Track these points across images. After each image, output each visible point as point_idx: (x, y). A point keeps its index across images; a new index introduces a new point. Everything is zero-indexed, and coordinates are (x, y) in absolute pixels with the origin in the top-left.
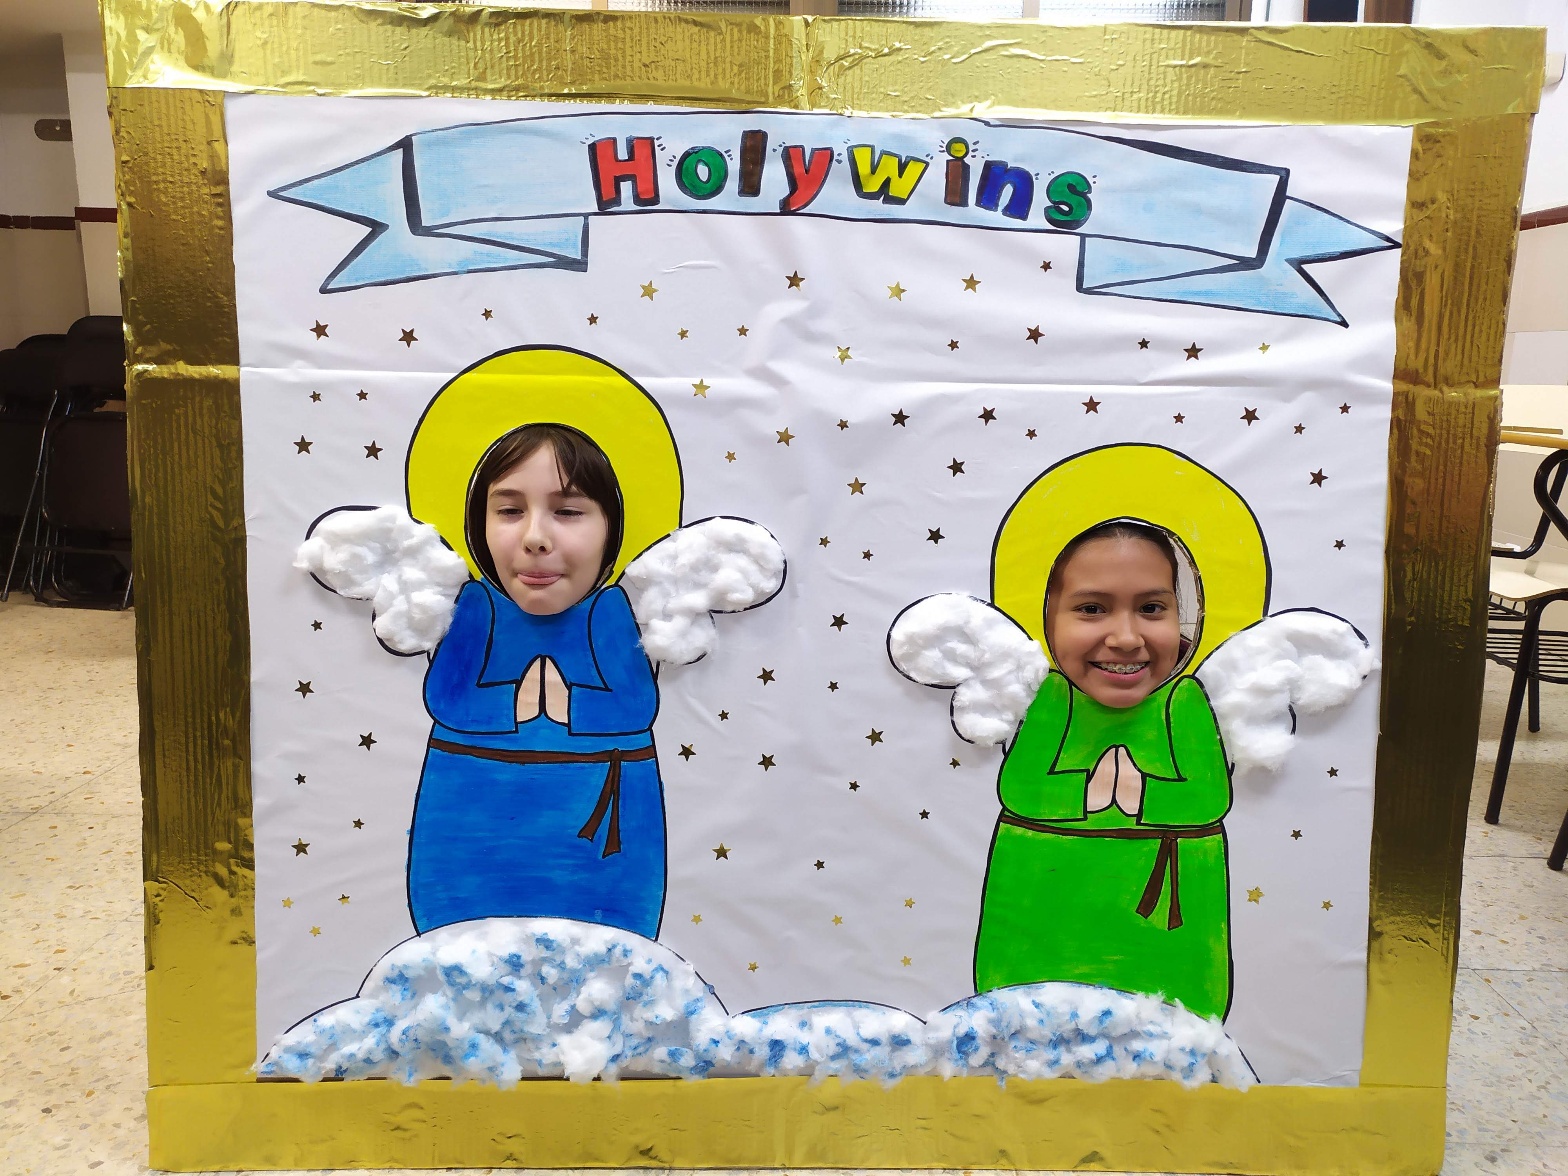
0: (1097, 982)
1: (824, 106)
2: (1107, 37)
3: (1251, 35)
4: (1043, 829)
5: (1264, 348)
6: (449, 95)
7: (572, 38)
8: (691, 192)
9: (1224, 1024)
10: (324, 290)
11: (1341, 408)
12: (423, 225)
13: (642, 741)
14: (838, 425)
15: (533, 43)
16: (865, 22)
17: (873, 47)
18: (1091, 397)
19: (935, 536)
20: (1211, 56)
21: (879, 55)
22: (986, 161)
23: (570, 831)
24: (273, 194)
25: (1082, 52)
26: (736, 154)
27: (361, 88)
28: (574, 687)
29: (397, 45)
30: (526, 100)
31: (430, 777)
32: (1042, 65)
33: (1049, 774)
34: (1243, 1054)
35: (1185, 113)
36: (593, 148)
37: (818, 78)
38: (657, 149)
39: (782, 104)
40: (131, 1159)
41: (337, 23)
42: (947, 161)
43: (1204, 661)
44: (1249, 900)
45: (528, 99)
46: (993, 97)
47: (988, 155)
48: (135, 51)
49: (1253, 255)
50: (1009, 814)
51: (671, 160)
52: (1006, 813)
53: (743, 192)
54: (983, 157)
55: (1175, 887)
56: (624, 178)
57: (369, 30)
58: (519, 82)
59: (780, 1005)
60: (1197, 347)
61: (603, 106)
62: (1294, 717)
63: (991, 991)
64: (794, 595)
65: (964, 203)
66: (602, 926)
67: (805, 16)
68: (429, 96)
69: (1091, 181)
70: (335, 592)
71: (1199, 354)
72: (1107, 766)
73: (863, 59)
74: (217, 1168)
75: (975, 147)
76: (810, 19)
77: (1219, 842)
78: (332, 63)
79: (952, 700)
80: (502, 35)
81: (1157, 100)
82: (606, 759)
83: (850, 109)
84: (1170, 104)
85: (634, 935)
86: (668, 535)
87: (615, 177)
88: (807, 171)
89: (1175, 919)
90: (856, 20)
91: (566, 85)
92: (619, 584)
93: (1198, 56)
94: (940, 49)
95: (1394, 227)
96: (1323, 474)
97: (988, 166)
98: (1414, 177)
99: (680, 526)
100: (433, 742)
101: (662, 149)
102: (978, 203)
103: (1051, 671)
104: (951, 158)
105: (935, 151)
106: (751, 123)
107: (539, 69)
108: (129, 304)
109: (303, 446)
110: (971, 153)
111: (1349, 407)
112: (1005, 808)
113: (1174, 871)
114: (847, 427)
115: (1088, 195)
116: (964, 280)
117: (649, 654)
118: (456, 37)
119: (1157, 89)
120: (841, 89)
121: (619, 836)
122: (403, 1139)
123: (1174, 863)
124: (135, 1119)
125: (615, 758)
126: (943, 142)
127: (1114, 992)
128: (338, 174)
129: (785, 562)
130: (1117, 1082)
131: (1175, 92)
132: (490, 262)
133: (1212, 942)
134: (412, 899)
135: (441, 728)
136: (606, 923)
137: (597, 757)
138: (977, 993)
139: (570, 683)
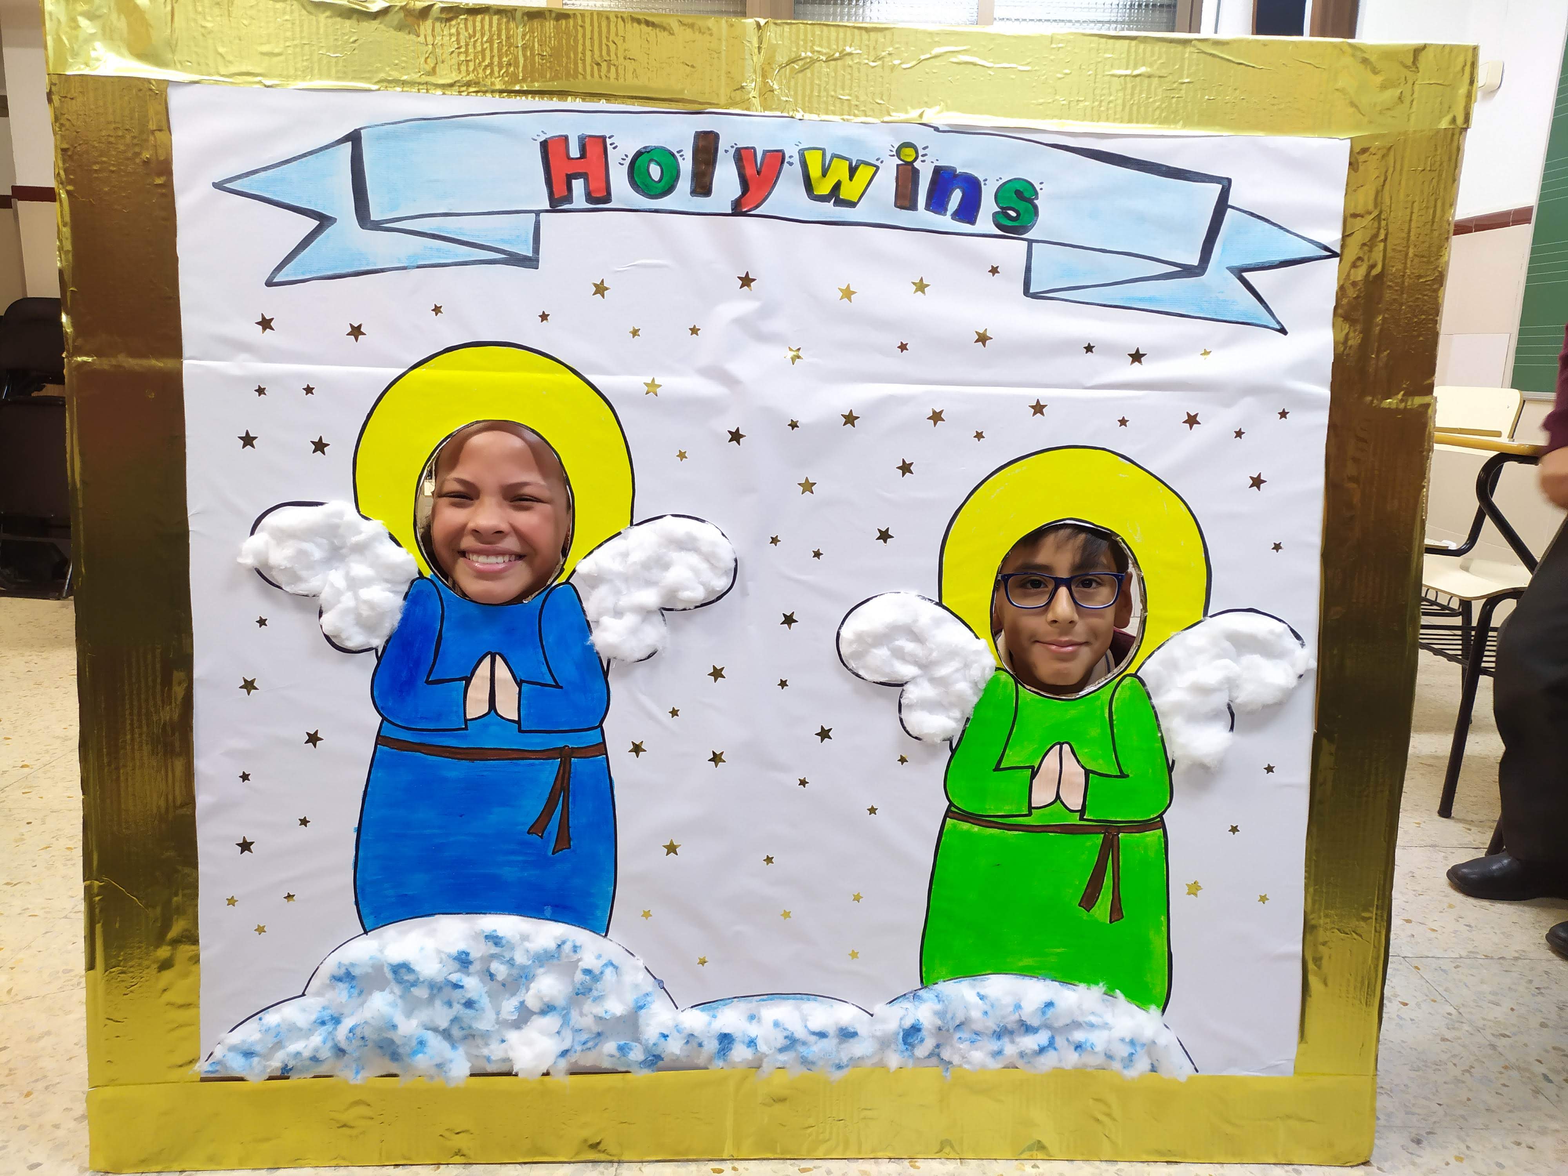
0: (1040, 974)
1: (776, 109)
2: (1054, 46)
3: (1194, 46)
4: (988, 824)
5: (1206, 353)
6: (399, 89)
7: (524, 35)
8: (643, 191)
9: (1163, 1014)
10: (270, 283)
11: (1279, 413)
12: (372, 219)
13: (592, 738)
14: (789, 425)
15: (485, 39)
16: (816, 26)
17: (824, 51)
18: (1038, 400)
19: (884, 536)
20: (1155, 67)
21: (830, 59)
22: (936, 166)
23: (519, 827)
24: (216, 185)
25: (1029, 60)
26: (689, 154)
27: (310, 80)
28: (524, 684)
29: (346, 37)
30: (477, 95)
31: (378, 774)
32: (990, 72)
33: (995, 770)
34: (1181, 1044)
35: (1130, 121)
36: (544, 145)
37: (770, 81)
38: (609, 148)
39: (734, 104)
40: (72, 1159)
41: (284, 13)
42: (898, 165)
43: (1146, 660)
44: (1189, 894)
45: (479, 94)
46: (942, 103)
47: (937, 160)
48: (77, 37)
49: (1196, 263)
50: (956, 810)
51: (623, 159)
52: (953, 809)
53: (694, 192)
54: (932, 162)
55: (1116, 880)
56: (577, 176)
57: (318, 22)
58: (472, 77)
59: (729, 999)
60: (1141, 353)
61: (555, 103)
62: (1232, 715)
63: (937, 983)
64: (744, 593)
65: (913, 207)
66: (553, 922)
67: (757, 19)
68: (379, 90)
69: (1038, 187)
70: (281, 588)
71: (1142, 359)
72: (1051, 762)
73: (814, 63)
74: (159, 1168)
75: (924, 152)
76: (762, 22)
77: (1159, 837)
78: (279, 54)
79: (901, 697)
80: (453, 31)
81: (1102, 109)
82: (556, 756)
83: (801, 112)
84: (1115, 113)
85: (585, 931)
86: (620, 533)
87: (567, 175)
88: (759, 173)
89: (1116, 913)
90: (807, 24)
91: (518, 81)
92: (570, 581)
93: (1144, 65)
94: (890, 54)
95: (1332, 237)
96: (1262, 478)
97: (938, 171)
98: (1351, 189)
99: (632, 524)
100: (381, 739)
101: (614, 148)
102: (927, 208)
103: (997, 669)
104: (901, 162)
105: (885, 155)
106: (704, 123)
107: (491, 64)
108: (68, 294)
109: (248, 440)
110: (920, 158)
111: (1288, 413)
112: (951, 804)
113: (1116, 866)
114: (798, 427)
115: (1035, 201)
116: (914, 283)
117: (599, 652)
118: (407, 31)
119: (1103, 98)
120: (792, 93)
121: (569, 833)
122: (351, 1136)
123: (1116, 859)
124: (75, 1120)
125: (565, 755)
126: (893, 147)
127: (1057, 983)
128: (284, 166)
129: (736, 560)
130: (1059, 1072)
131: (1120, 101)
132: (440, 257)
133: (1152, 935)
134: (359, 897)
135: (390, 725)
136: (556, 919)
137: (548, 754)
138: (924, 986)
139: (521, 680)
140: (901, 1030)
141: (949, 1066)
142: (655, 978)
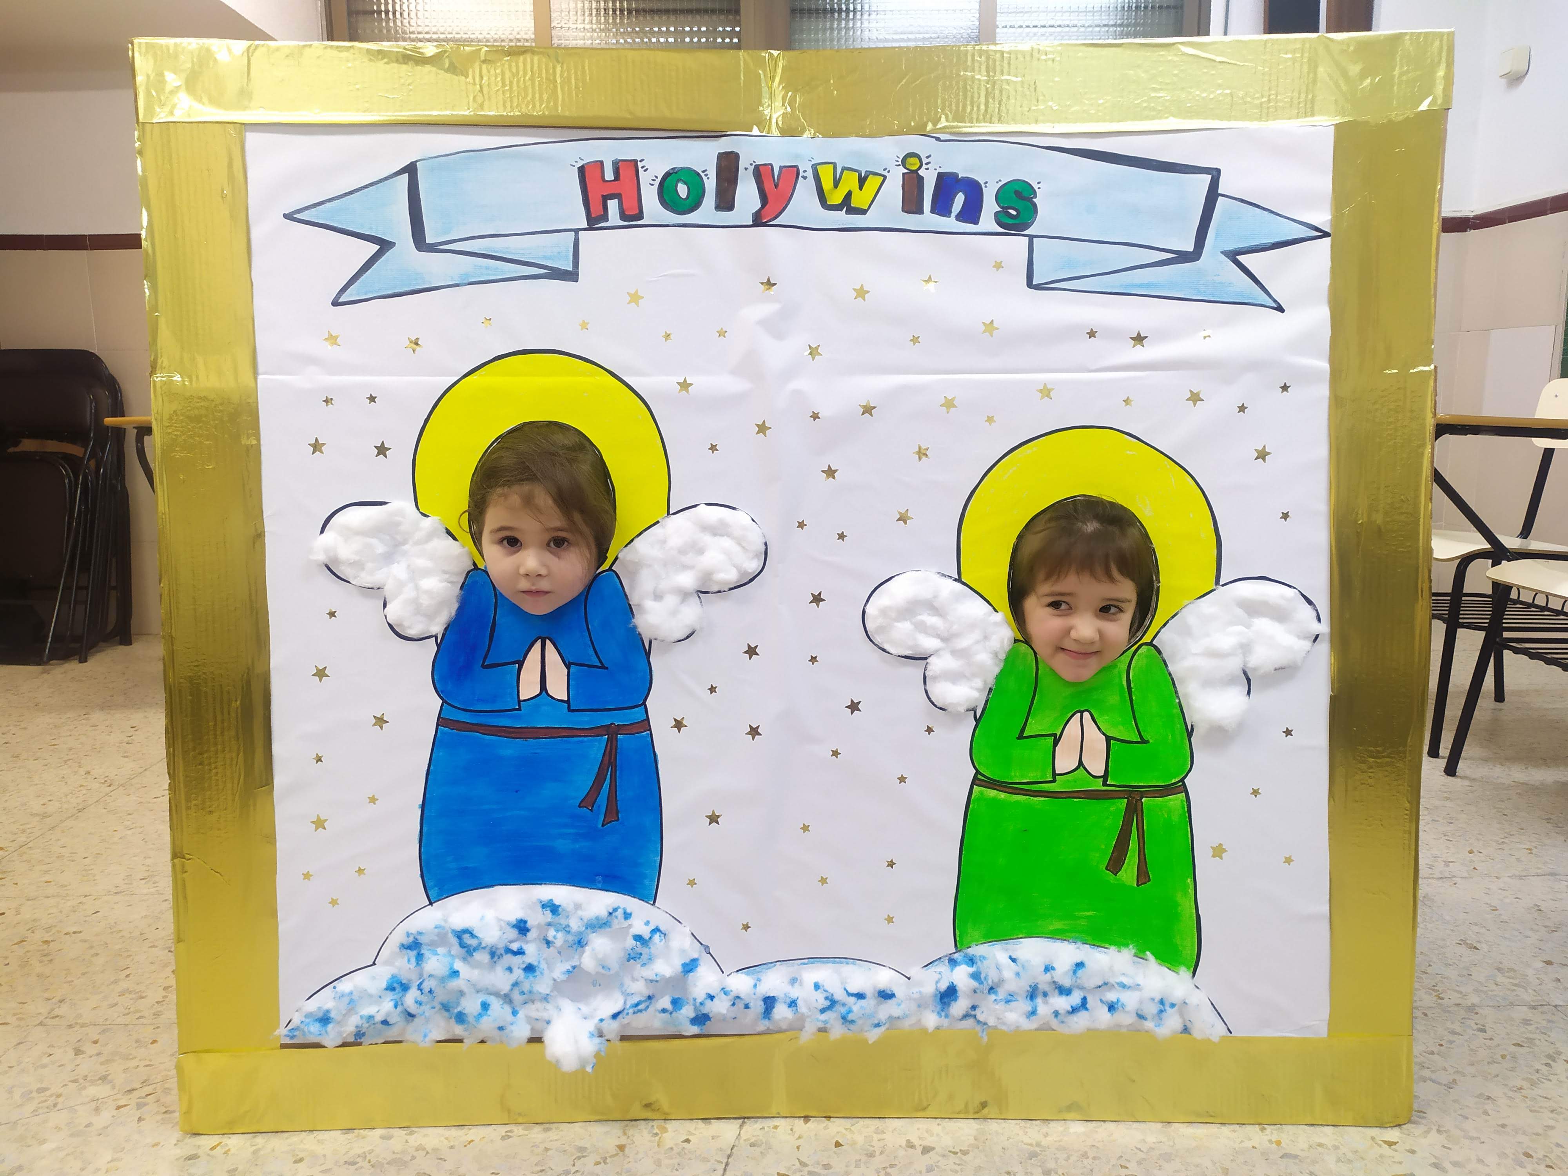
0: (1070, 937)
2: (1043, 57)
3: (1179, 49)
4: (1014, 791)
5: (1205, 335)
7: (562, 73)
8: (672, 208)
10: (335, 303)
11: (1280, 387)
12: (427, 242)
13: (636, 715)
14: (812, 416)
15: (527, 78)
18: (1045, 384)
19: (905, 517)
22: (939, 173)
23: (571, 801)
24: (287, 216)
26: (712, 173)
28: (572, 666)
31: (440, 753)
33: (1019, 738)
34: (1212, 1004)
36: (582, 170)
38: (641, 171)
39: (751, 126)
41: (348, 62)
42: (903, 173)
43: (1161, 629)
44: (1214, 856)
47: (940, 167)
48: (163, 90)
49: (1190, 248)
50: (983, 778)
51: (653, 180)
52: (979, 777)
53: (719, 207)
54: (936, 169)
55: (1141, 844)
56: (611, 197)
57: (377, 68)
59: (772, 963)
60: (1142, 335)
62: (1248, 680)
63: (970, 947)
64: (775, 575)
65: (919, 211)
66: (603, 892)
67: (771, 52)
69: (1036, 187)
70: (349, 582)
71: (1144, 342)
72: (1073, 729)
75: (928, 160)
76: (775, 53)
77: (1182, 800)
79: (925, 670)
80: (499, 71)
82: (603, 733)
85: (633, 899)
86: (658, 522)
87: (603, 196)
88: (776, 186)
89: (1143, 876)
95: (1323, 218)
96: (1267, 451)
97: (941, 176)
99: (668, 513)
100: (442, 721)
101: (645, 171)
102: (933, 211)
103: (1017, 641)
104: (906, 171)
105: (891, 165)
106: (725, 145)
107: (532, 101)
109: (317, 447)
110: (924, 166)
111: (1289, 387)
112: (978, 772)
113: (1140, 830)
114: (820, 417)
115: (1034, 200)
116: (924, 280)
118: (457, 74)
121: (617, 806)
123: (1140, 822)
125: (612, 731)
126: (898, 157)
128: (346, 198)
129: (766, 544)
130: (1092, 1032)
132: (489, 275)
133: (1179, 897)
134: (424, 869)
135: (449, 707)
136: (608, 889)
137: (595, 732)
138: (958, 950)
139: (569, 662)
140: (938, 993)
141: (985, 1026)
142: (701, 944)
